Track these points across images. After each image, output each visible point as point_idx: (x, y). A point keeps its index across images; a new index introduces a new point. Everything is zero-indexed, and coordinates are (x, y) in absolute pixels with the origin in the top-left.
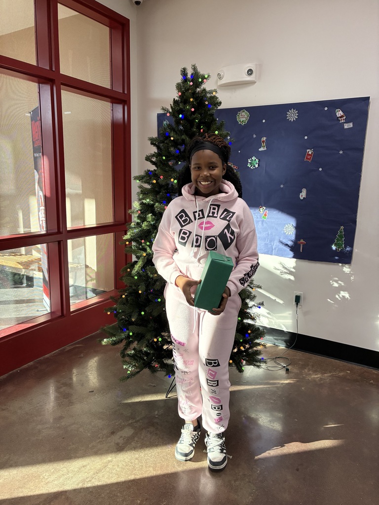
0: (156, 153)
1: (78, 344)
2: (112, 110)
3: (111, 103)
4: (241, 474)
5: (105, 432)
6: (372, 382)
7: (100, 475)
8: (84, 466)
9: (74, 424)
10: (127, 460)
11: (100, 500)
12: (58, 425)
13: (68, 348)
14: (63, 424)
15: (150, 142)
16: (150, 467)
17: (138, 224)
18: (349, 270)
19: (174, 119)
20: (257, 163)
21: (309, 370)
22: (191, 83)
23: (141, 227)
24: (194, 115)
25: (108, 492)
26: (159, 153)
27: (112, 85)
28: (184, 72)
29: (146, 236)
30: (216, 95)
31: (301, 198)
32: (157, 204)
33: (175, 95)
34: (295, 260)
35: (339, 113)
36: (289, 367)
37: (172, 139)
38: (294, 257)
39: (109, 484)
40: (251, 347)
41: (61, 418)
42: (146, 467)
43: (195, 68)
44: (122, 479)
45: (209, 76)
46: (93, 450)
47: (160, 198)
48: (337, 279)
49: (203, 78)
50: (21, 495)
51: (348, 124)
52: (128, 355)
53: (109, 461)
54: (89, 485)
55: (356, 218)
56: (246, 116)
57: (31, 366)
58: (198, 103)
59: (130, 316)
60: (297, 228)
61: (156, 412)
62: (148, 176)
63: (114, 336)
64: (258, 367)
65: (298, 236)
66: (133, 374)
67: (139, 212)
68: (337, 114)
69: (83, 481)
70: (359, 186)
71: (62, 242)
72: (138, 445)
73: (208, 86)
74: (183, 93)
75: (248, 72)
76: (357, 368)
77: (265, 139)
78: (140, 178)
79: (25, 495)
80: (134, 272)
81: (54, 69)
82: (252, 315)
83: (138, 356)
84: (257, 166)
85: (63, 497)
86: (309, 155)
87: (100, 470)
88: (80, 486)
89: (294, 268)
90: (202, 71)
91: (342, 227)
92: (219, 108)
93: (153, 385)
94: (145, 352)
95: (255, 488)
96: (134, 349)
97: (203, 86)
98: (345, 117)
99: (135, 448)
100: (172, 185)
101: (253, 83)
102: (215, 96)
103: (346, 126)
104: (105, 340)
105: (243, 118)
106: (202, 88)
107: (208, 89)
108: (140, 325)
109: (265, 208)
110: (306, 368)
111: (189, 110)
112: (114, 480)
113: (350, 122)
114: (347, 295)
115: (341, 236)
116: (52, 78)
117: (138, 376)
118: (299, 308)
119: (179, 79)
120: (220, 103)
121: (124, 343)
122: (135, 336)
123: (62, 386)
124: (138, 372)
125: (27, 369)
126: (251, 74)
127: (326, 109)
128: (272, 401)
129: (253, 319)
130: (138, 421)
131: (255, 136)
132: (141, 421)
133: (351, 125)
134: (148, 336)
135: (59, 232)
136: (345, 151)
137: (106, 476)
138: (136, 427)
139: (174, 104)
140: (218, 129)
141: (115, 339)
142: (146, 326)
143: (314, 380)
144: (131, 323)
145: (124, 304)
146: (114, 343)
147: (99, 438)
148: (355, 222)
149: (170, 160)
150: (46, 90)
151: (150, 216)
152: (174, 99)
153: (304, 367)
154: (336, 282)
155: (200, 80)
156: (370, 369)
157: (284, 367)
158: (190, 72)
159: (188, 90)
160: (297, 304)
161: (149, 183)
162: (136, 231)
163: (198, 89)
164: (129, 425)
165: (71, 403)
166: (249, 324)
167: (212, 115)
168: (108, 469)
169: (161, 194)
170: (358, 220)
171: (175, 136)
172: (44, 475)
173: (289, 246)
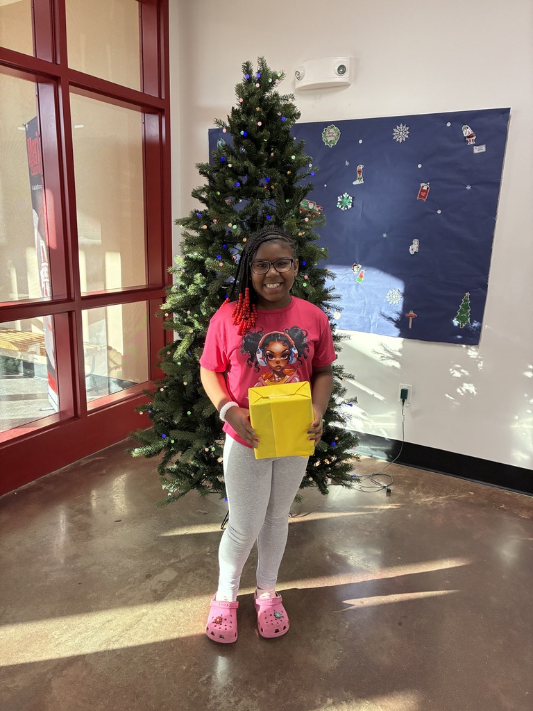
0: (207, 186)
1: (99, 456)
2: (144, 123)
3: (142, 112)
4: (323, 630)
5: (137, 575)
6: (503, 506)
7: (131, 632)
8: (108, 621)
9: (95, 564)
10: (167, 612)
11: (131, 667)
12: (73, 566)
13: (84, 461)
14: (79, 565)
15: (198, 171)
16: (199, 621)
17: (182, 287)
18: (476, 354)
19: (232, 138)
20: (350, 202)
21: (418, 491)
22: (258, 85)
23: (186, 291)
24: (261, 132)
25: (142, 655)
26: (212, 186)
27: (143, 86)
28: (248, 68)
29: (193, 306)
30: (294, 103)
31: (412, 253)
32: (208, 260)
33: (235, 102)
34: (402, 339)
35: (467, 131)
36: (391, 488)
37: (230, 166)
38: (400, 336)
39: (143, 645)
40: (338, 460)
41: (76, 556)
42: (195, 622)
43: (262, 63)
44: (161, 638)
45: (283, 74)
46: (121, 600)
47: (213, 251)
48: (459, 366)
49: (275, 77)
50: (22, 661)
51: (479, 147)
52: (169, 471)
53: (144, 614)
54: (116, 646)
55: (487, 282)
56: (335, 134)
57: (34, 486)
58: (267, 115)
59: (172, 417)
60: (406, 295)
61: (208, 549)
62: (195, 220)
63: (149, 444)
64: (349, 486)
65: (406, 307)
66: (175, 497)
67: (184, 271)
68: (464, 133)
69: (108, 641)
70: (493, 237)
71: (74, 313)
72: (183, 593)
73: (281, 89)
74: (246, 99)
75: (339, 69)
76: (483, 488)
77: (361, 167)
78: (185, 222)
79: (28, 661)
80: (177, 355)
81: (59, 62)
82: (341, 416)
83: (182, 473)
84: (350, 206)
85: (80, 663)
86: (423, 191)
87: (131, 626)
88: (103, 648)
89: (400, 351)
90: (273, 67)
91: (468, 294)
92: (297, 122)
93: (204, 512)
94: (193, 466)
95: (342, 648)
96: (177, 463)
97: (274, 90)
98: (474, 138)
99: (179, 597)
100: (230, 232)
101: (346, 85)
102: (291, 104)
103: (476, 150)
104: (136, 450)
105: (331, 137)
106: (273, 91)
107: (281, 94)
108: (185, 430)
109: (360, 266)
110: (414, 489)
111: (254, 125)
112: (150, 639)
113: (482, 144)
114: (471, 388)
115: (466, 307)
116: (56, 75)
117: (182, 499)
118: (406, 407)
119: (240, 78)
120: (299, 114)
121: (163, 454)
122: (179, 445)
123: (77, 513)
124: (183, 494)
125: (27, 491)
126: (343, 72)
127: (449, 124)
128: (366, 533)
129: (342, 421)
130: (183, 560)
131: (347, 163)
132: (186, 561)
133: (483, 149)
134: (197, 444)
135: (69, 299)
136: (473, 186)
137: (140, 634)
138: (180, 568)
139: (232, 116)
140: (296, 152)
141: (150, 448)
142: (194, 431)
143: (425, 505)
144: (173, 427)
145: (163, 400)
146: (150, 455)
147: (130, 583)
148: (485, 287)
149: (227, 196)
150: (48, 91)
151: (198, 277)
152: (233, 108)
153: (411, 487)
154: (458, 370)
155: (270, 80)
156: (500, 490)
157: (385, 487)
158: (255, 69)
159: (253, 94)
160: (403, 401)
161: (197, 229)
162: (179, 297)
163: (267, 94)
164: (170, 566)
165: (89, 537)
166: (337, 429)
167: (287, 132)
168: (141, 625)
169: (214, 244)
170: (489, 284)
171: (234, 162)
172: (53, 633)
173: (393, 321)
